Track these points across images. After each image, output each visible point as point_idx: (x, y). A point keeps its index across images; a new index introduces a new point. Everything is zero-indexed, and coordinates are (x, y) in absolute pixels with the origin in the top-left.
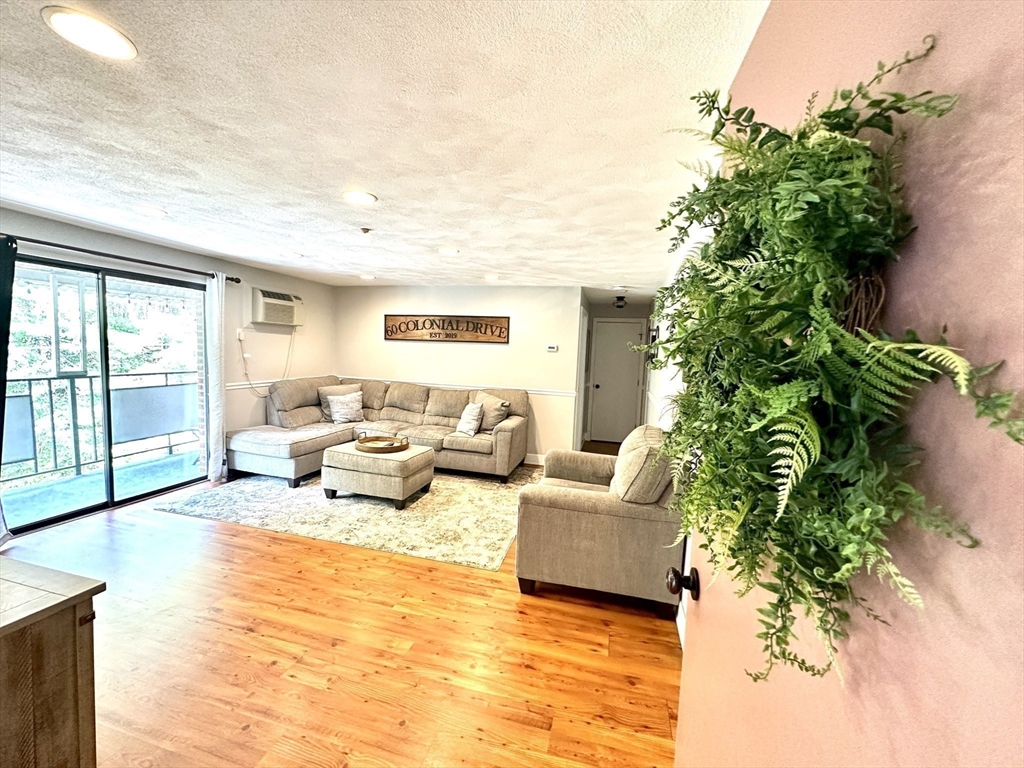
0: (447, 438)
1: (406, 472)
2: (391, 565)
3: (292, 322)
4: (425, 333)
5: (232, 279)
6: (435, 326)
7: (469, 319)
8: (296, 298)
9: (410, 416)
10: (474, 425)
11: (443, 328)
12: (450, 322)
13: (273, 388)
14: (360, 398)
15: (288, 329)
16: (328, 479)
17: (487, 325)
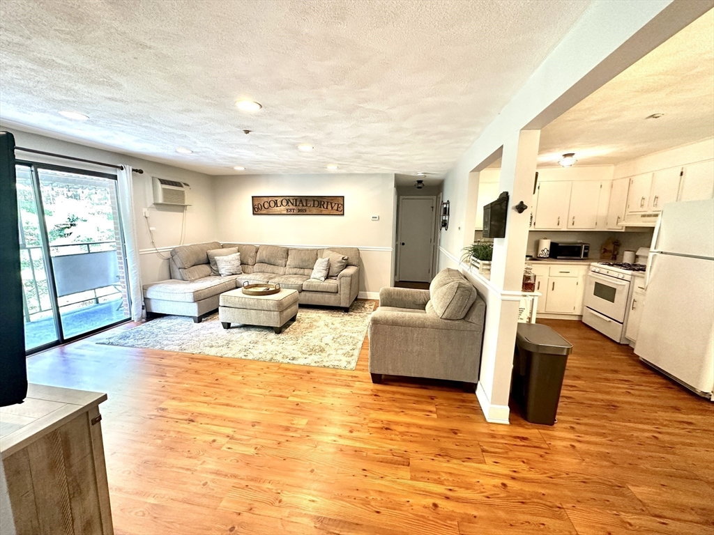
0: (305, 283)
1: (281, 307)
2: (280, 371)
3: (184, 203)
4: (282, 209)
5: (136, 171)
6: (290, 204)
7: (315, 199)
8: (185, 184)
9: (275, 269)
10: (324, 273)
11: (296, 205)
12: (301, 201)
13: (174, 253)
14: (239, 257)
15: (182, 208)
16: (223, 315)
17: (328, 202)
